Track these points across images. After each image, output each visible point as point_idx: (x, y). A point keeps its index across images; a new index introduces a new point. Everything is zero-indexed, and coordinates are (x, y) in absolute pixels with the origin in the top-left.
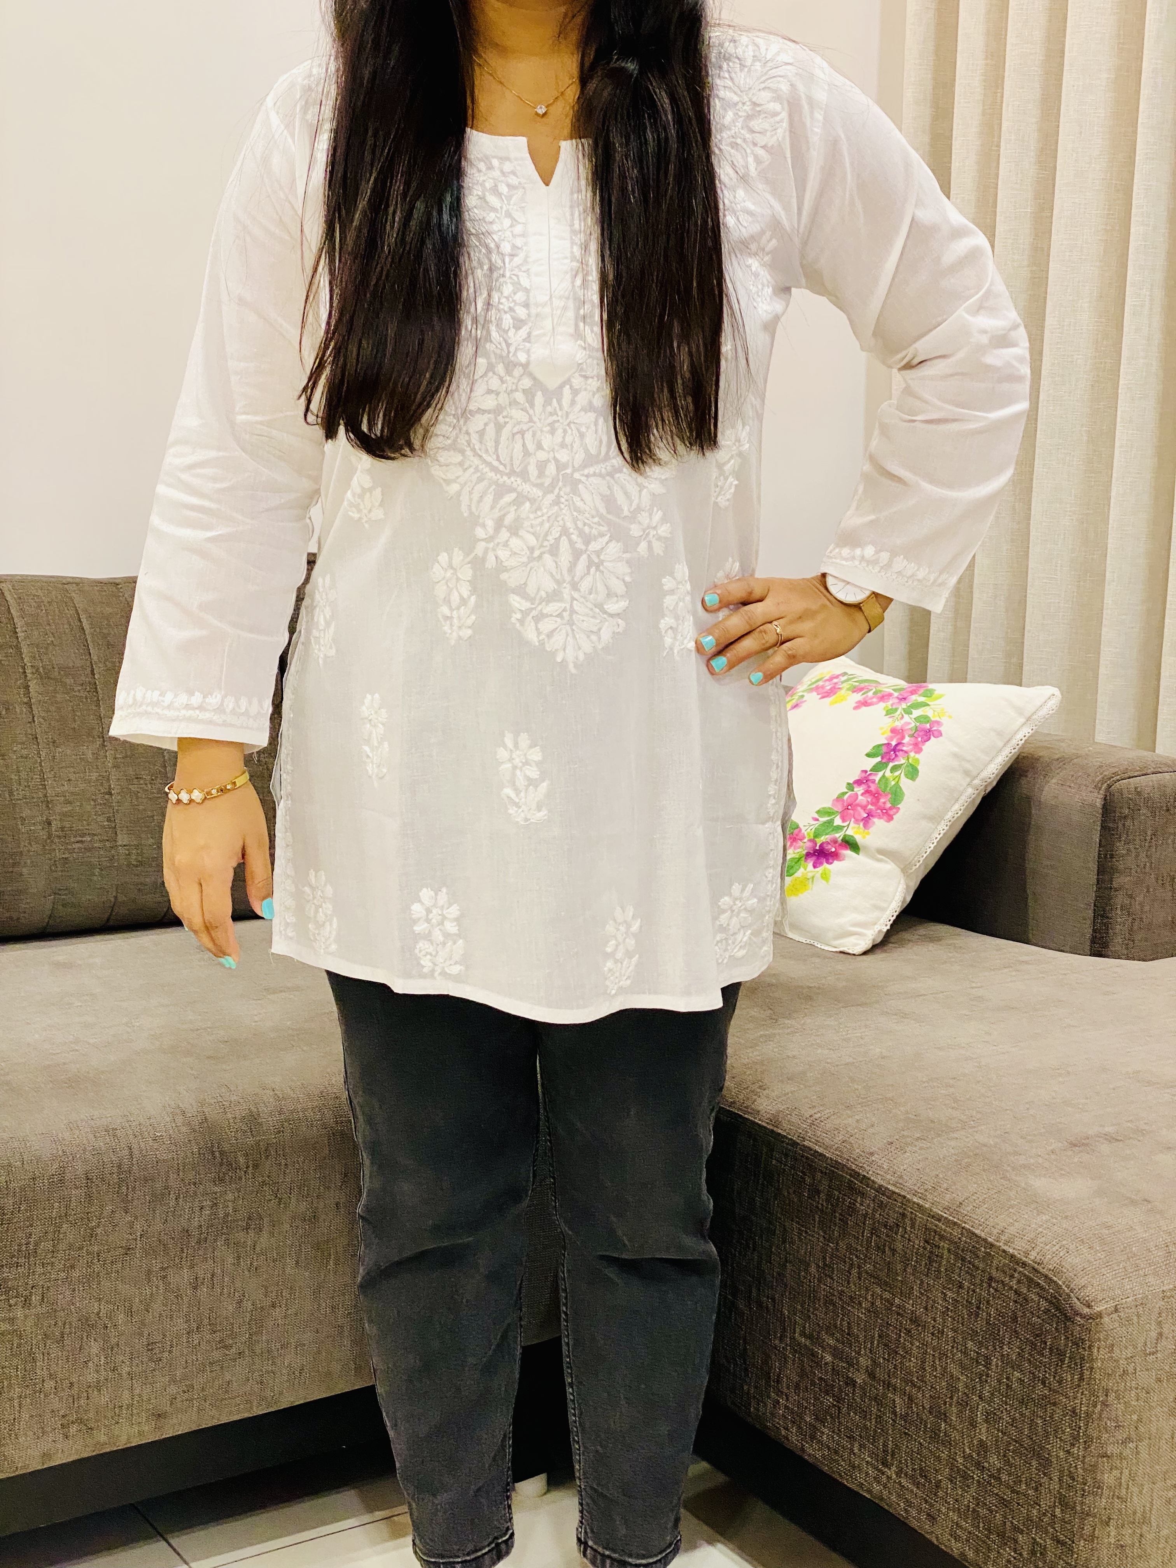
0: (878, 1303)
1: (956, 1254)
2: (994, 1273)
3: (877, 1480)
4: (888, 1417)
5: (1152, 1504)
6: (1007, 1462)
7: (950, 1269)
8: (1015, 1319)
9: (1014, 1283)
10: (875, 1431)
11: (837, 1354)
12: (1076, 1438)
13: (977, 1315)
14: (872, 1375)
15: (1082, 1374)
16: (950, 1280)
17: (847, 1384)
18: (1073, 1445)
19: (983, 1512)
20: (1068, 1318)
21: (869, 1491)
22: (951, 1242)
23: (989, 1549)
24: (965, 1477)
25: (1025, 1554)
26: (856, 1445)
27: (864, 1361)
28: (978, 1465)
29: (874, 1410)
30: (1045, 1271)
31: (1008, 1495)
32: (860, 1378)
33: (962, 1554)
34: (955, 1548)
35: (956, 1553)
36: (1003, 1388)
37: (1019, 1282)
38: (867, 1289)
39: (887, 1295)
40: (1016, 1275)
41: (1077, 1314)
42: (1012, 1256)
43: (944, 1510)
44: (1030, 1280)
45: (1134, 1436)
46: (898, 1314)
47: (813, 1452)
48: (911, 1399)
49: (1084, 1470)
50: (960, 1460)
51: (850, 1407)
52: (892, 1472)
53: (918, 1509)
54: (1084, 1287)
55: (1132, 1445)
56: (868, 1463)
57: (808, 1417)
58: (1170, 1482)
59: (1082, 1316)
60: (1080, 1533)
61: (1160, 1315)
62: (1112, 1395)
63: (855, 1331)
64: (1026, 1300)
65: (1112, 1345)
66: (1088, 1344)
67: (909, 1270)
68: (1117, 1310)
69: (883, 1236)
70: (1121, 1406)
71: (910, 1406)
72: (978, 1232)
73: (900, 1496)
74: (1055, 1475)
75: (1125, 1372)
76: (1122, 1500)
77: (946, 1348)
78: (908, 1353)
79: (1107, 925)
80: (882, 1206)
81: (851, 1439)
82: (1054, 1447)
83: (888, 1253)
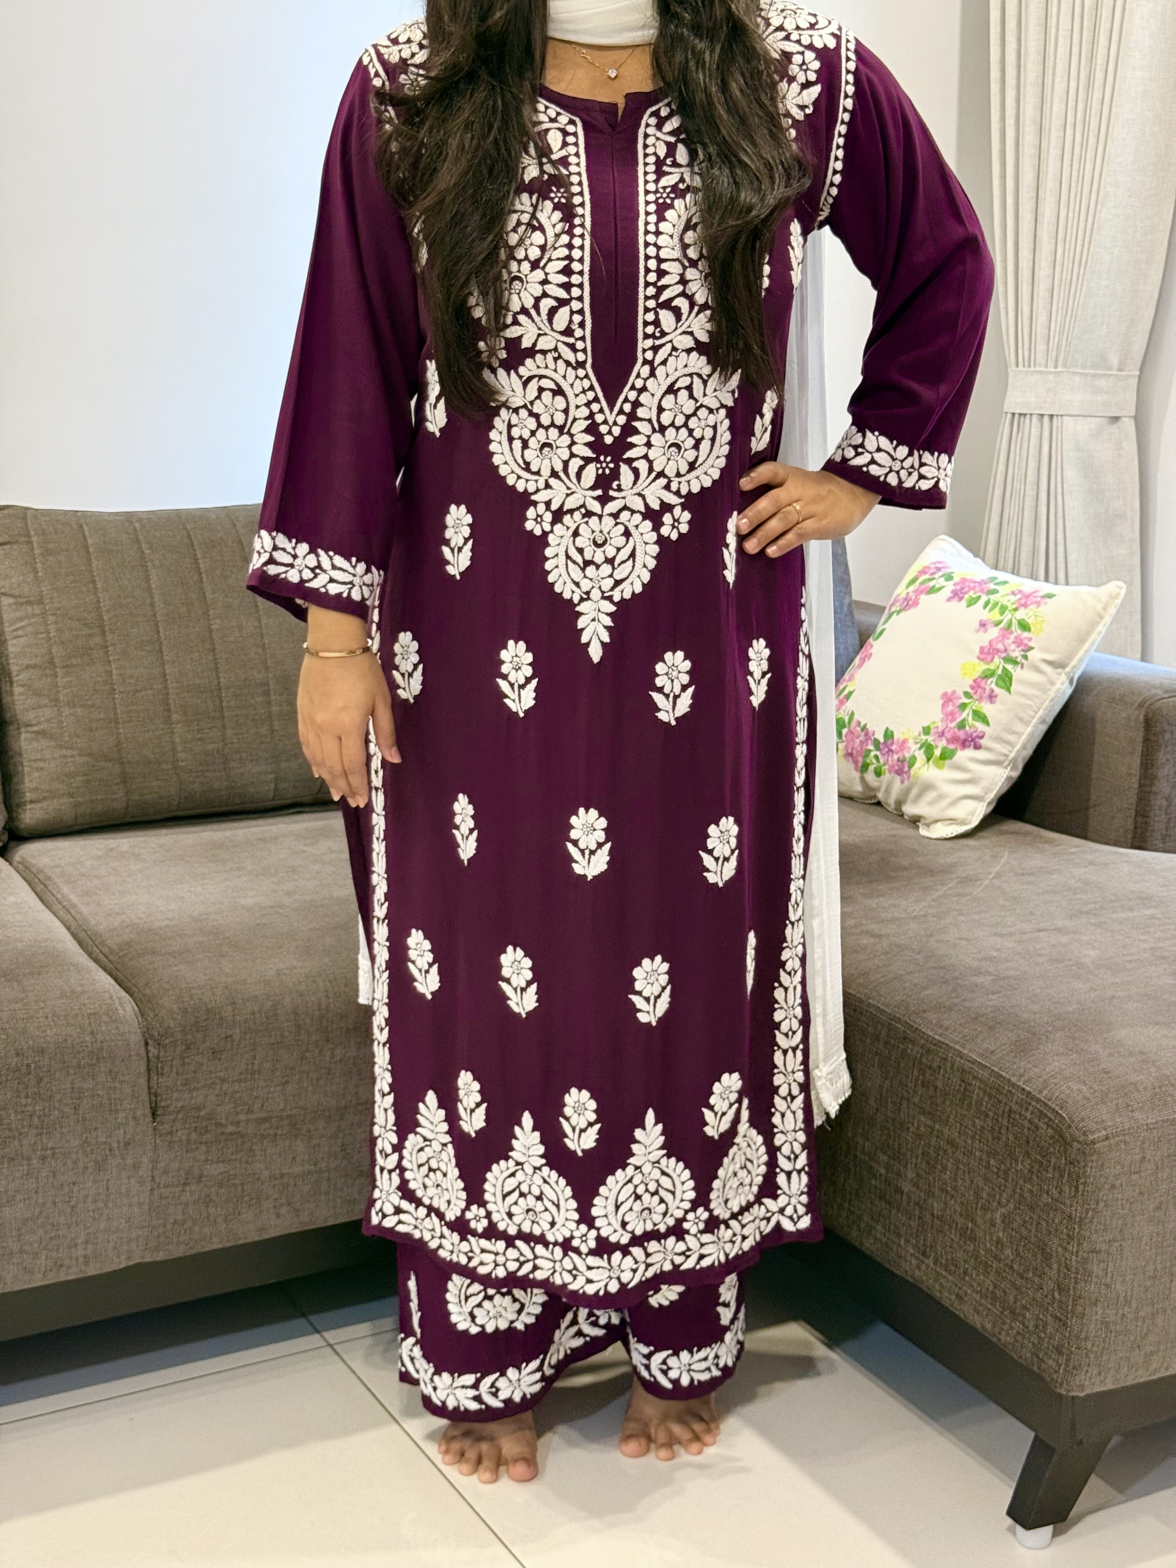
1: (984, 1091)
2: (1014, 1107)
3: (919, 1267)
4: (928, 1218)
5: (1132, 1290)
6: (1018, 1255)
7: (979, 1103)
8: (1028, 1142)
9: (1028, 1114)
11: (888, 1168)
12: (1071, 1238)
14: (916, 1185)
15: (1077, 1187)
18: (1069, 1243)
19: (999, 1293)
21: (912, 1277)
22: (981, 1080)
23: (1004, 1323)
24: (986, 1266)
25: (1031, 1328)
26: (902, 1241)
27: (910, 1174)
29: (917, 1213)
30: (1053, 1106)
31: (1019, 1282)
33: (983, 1327)
34: (976, 1321)
35: (978, 1326)
36: (1017, 1196)
37: (1032, 1113)
38: (914, 1118)
39: (929, 1122)
40: (1031, 1108)
41: (1075, 1139)
42: (1029, 1093)
43: (969, 1291)
44: (1041, 1112)
45: (1119, 1237)
46: (938, 1137)
47: (868, 1245)
48: (945, 1204)
49: (1077, 1261)
50: (982, 1253)
51: (898, 1210)
53: (950, 1291)
54: (1083, 1119)
55: (1117, 1244)
56: (912, 1255)
57: (865, 1218)
58: (1148, 1274)
59: (1079, 1142)
60: (1073, 1312)
61: (1143, 1142)
62: (1102, 1204)
63: (904, 1150)
64: (1037, 1128)
65: (1103, 1165)
66: (1082, 1164)
67: (948, 1103)
68: (1107, 1138)
69: (927, 1075)
70: (1109, 1213)
71: (945, 1210)
72: (1004, 1074)
73: (936, 1280)
74: (1055, 1266)
75: (1113, 1187)
76: (1108, 1286)
77: (974, 1163)
78: (945, 1168)
79: (1146, 823)
80: (928, 1051)
81: (899, 1235)
82: (1054, 1244)
83: (931, 1089)
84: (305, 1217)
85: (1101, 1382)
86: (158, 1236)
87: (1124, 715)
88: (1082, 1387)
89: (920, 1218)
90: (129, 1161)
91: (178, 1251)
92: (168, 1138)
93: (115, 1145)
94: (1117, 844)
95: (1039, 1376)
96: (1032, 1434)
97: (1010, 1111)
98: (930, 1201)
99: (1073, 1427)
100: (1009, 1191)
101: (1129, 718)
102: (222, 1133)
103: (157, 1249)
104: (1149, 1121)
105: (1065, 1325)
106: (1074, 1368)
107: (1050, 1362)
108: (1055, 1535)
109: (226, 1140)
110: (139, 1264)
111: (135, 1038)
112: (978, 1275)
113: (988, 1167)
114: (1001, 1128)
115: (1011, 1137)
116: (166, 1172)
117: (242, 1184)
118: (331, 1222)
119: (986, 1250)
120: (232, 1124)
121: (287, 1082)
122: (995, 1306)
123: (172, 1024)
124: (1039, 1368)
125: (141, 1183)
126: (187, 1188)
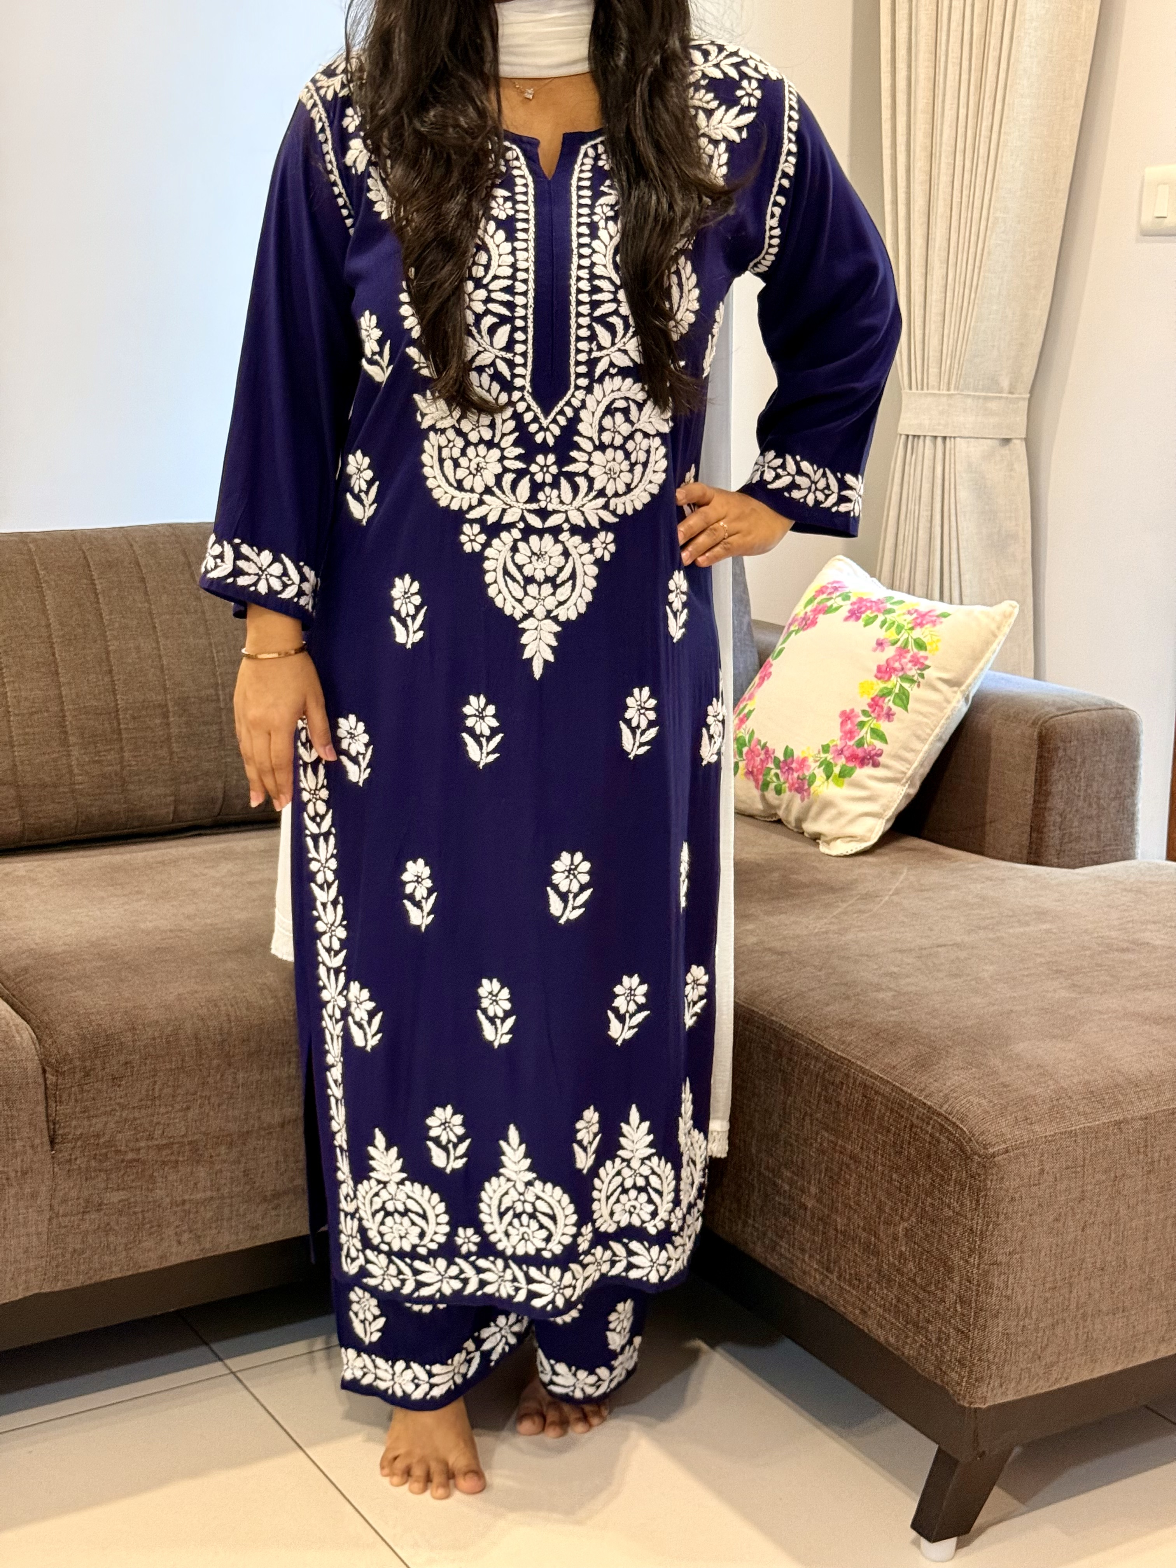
2: (915, 1121)
5: (1033, 1303)
6: (921, 1269)
7: (881, 1118)
8: (929, 1156)
10: (822, 1245)
11: (791, 1183)
12: (972, 1251)
13: (901, 1153)
14: (819, 1201)
15: (978, 1201)
16: (880, 1125)
17: (800, 1207)
18: (970, 1256)
20: (968, 1158)
21: (817, 1292)
22: (883, 1095)
23: (907, 1337)
24: (889, 1280)
25: (933, 1340)
27: (813, 1190)
28: (898, 1271)
29: (821, 1228)
30: (954, 1120)
31: (921, 1295)
32: (810, 1203)
33: (886, 1340)
34: (880, 1335)
35: (882, 1339)
36: (919, 1210)
37: (933, 1128)
38: (817, 1134)
39: (832, 1138)
40: (932, 1122)
41: (976, 1153)
42: (930, 1108)
43: (872, 1305)
44: (942, 1126)
45: (1019, 1249)
46: (841, 1152)
47: (773, 1261)
48: (849, 1219)
49: (979, 1275)
50: (886, 1267)
51: (803, 1226)
52: (834, 1277)
53: (853, 1305)
54: (982, 1133)
55: (1018, 1256)
56: (816, 1270)
57: (769, 1234)
58: (1048, 1285)
59: (980, 1156)
60: (974, 1324)
61: (1042, 1155)
62: (1002, 1217)
63: (807, 1166)
64: (938, 1141)
65: (1002, 1178)
66: (983, 1177)
67: (850, 1118)
68: (1007, 1151)
69: (830, 1091)
70: (1009, 1226)
71: (848, 1225)
72: (905, 1089)
73: (840, 1296)
74: (957, 1279)
75: (1013, 1199)
76: (1008, 1298)
77: (876, 1179)
78: (847, 1183)
79: (1041, 839)
80: (831, 1067)
81: (803, 1251)
82: (956, 1257)
83: (834, 1105)
84: (208, 1245)
85: (1003, 1394)
86: (57, 1266)
87: (1018, 732)
88: (984, 1399)
89: (824, 1233)
90: (28, 1190)
91: (77, 1281)
92: (67, 1167)
93: (13, 1174)
94: (1012, 859)
95: (942, 1388)
96: (935, 1447)
97: (912, 1126)
98: (834, 1216)
99: (976, 1440)
100: (911, 1205)
101: (1023, 735)
102: (123, 1161)
103: (56, 1279)
104: (1048, 1134)
105: (967, 1337)
106: (976, 1380)
107: (953, 1375)
108: (959, 1546)
109: (126, 1167)
110: (37, 1294)
111: (33, 1066)
112: (881, 1288)
113: (891, 1181)
114: (902, 1142)
115: (913, 1151)
116: (64, 1201)
117: (143, 1211)
118: (233, 1248)
119: (888, 1265)
120: (132, 1150)
121: (188, 1108)
122: (897, 1319)
123: (70, 1051)
124: (942, 1381)
125: (40, 1212)
126: (87, 1216)
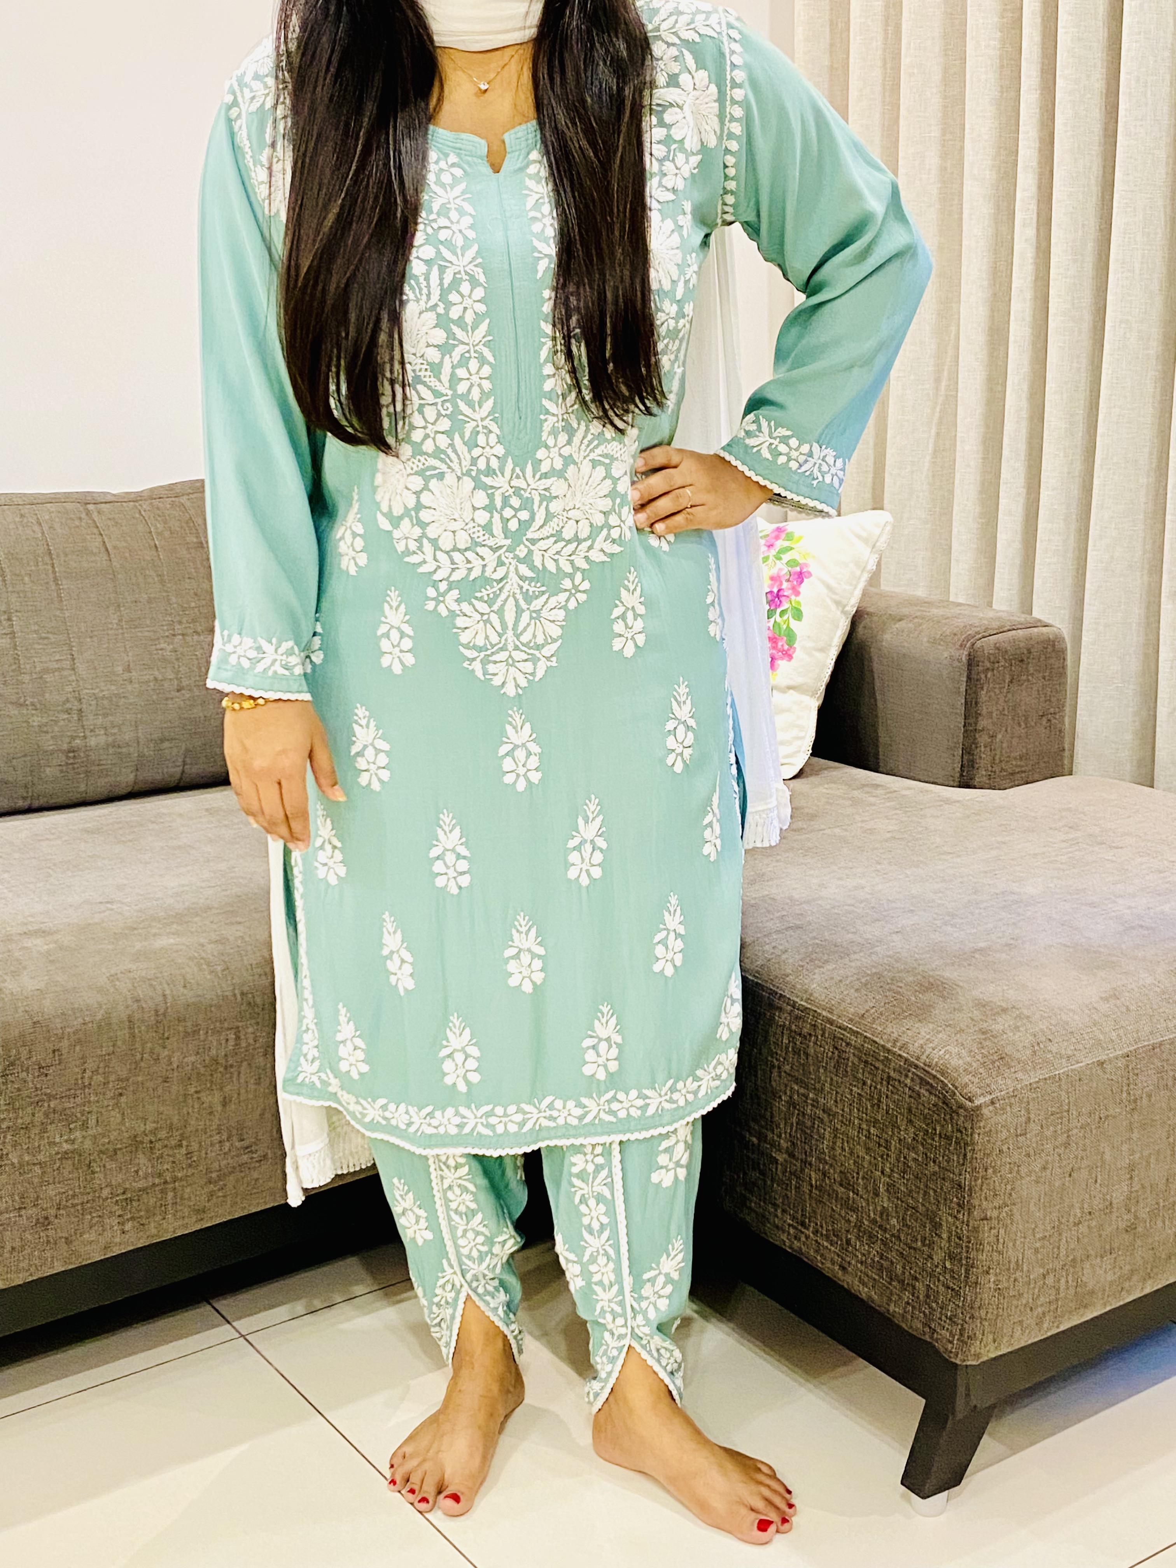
0: (796, 1097)
1: (860, 1059)
2: (892, 1074)
3: (797, 1238)
4: (806, 1188)
5: (1023, 1255)
6: (905, 1224)
7: (855, 1070)
8: (910, 1110)
9: (908, 1081)
10: (795, 1200)
11: (760, 1137)
12: (961, 1206)
13: (879, 1106)
14: (792, 1155)
15: (965, 1155)
16: (855, 1078)
17: (770, 1161)
18: (958, 1212)
19: (885, 1264)
20: (953, 1111)
21: (791, 1248)
23: (892, 1294)
24: (871, 1236)
25: (922, 1298)
26: (779, 1211)
27: (784, 1144)
28: (880, 1227)
29: (794, 1183)
30: (934, 1072)
31: (907, 1252)
32: (781, 1157)
34: (862, 1291)
36: (901, 1165)
37: (912, 1080)
38: (786, 1086)
39: (802, 1091)
40: (910, 1074)
41: (961, 1106)
42: (906, 1060)
43: (853, 1262)
44: (921, 1079)
45: (1008, 1202)
46: (813, 1105)
48: (824, 1174)
49: (968, 1231)
50: (866, 1223)
51: (773, 1180)
52: (810, 1232)
53: (832, 1261)
54: (966, 1085)
55: (1007, 1209)
56: (789, 1225)
59: (965, 1109)
60: (965, 1281)
61: (1028, 1103)
63: (777, 1119)
64: (919, 1095)
65: (989, 1131)
66: (970, 1131)
67: (822, 1070)
68: (993, 1103)
69: (798, 1043)
70: (998, 1179)
71: (823, 1180)
73: (817, 1251)
74: (945, 1236)
75: (1001, 1152)
76: (1000, 1253)
77: (853, 1133)
78: (821, 1137)
79: (973, 761)
80: (798, 1018)
82: (943, 1213)
83: (803, 1057)
85: (997, 1347)
88: (977, 1356)
89: (797, 1188)
95: (932, 1345)
96: (923, 1402)
97: (889, 1078)
98: (807, 1171)
99: (968, 1394)
100: (892, 1160)
101: (951, 656)
104: (1032, 1081)
105: (958, 1294)
106: (969, 1337)
107: (944, 1332)
112: (862, 1245)
113: (868, 1135)
114: (880, 1096)
115: (891, 1105)
119: (870, 1220)
122: (881, 1276)
